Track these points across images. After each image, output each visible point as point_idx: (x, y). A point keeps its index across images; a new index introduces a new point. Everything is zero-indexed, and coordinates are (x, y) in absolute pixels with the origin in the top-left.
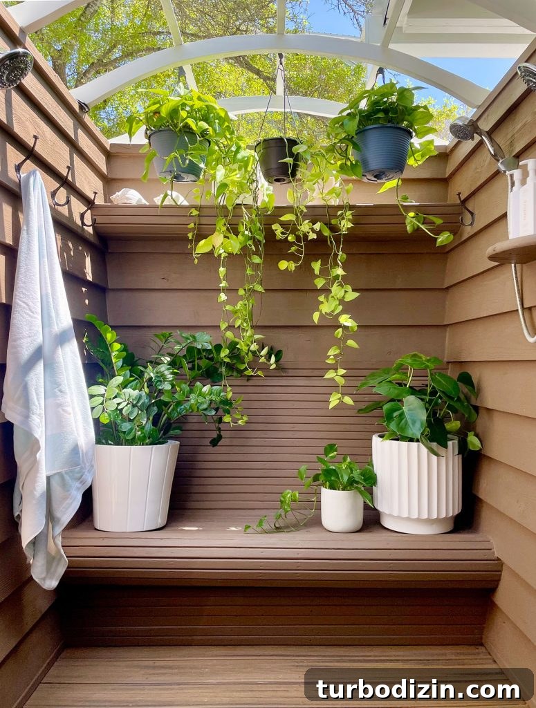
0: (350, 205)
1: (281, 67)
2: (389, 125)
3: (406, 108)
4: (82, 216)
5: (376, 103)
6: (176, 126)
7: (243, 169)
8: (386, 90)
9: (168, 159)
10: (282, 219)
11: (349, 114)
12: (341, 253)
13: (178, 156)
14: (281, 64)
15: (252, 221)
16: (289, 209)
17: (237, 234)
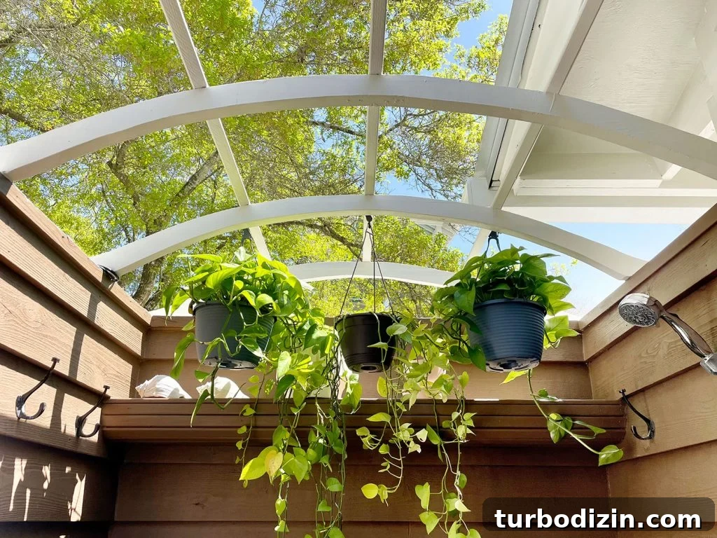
0: (466, 401)
1: (369, 230)
2: (517, 299)
3: (534, 278)
4: (80, 422)
5: (494, 272)
6: (228, 299)
7: (319, 352)
8: (505, 258)
9: (210, 345)
10: (372, 419)
11: (458, 285)
12: (458, 473)
13: (224, 342)
14: (370, 227)
15: (328, 426)
16: (381, 405)
17: (305, 446)
